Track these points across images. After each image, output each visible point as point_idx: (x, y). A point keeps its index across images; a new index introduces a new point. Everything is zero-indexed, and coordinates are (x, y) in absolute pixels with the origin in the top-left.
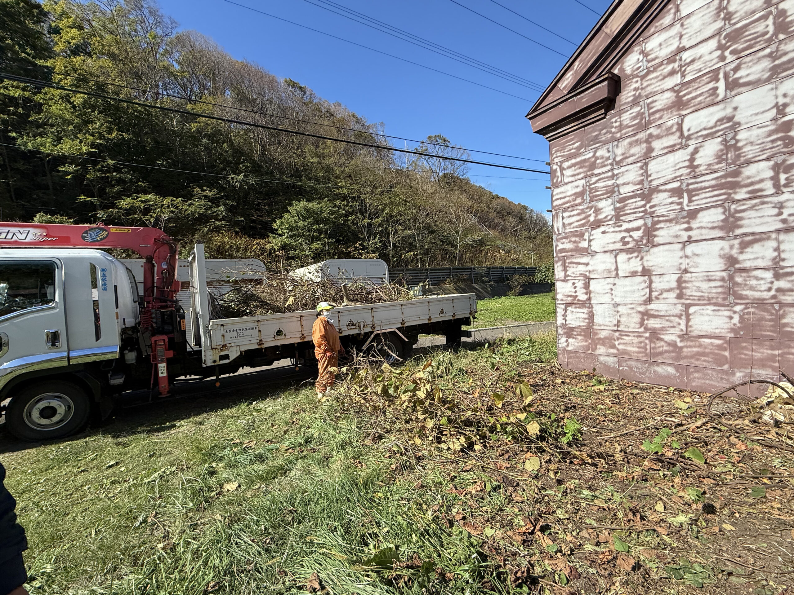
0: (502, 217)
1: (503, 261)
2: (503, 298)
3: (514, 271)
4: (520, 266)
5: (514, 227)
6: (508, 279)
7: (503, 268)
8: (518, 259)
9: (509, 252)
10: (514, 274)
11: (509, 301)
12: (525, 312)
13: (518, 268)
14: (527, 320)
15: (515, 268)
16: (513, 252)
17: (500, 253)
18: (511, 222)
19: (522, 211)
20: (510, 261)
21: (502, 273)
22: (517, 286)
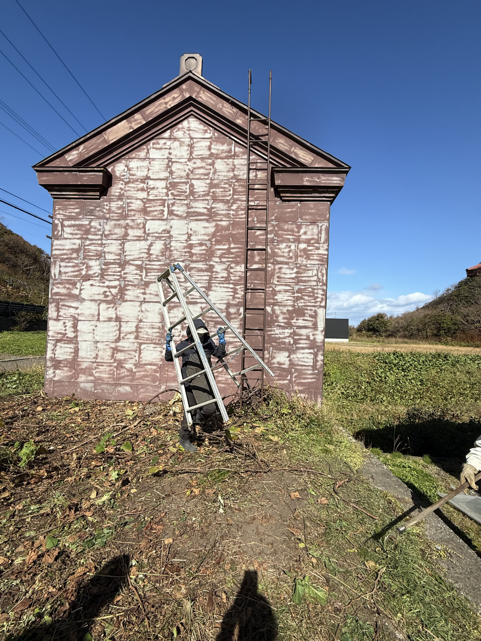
0: (15, 253)
1: (9, 296)
2: (5, 332)
3: (21, 307)
4: (29, 303)
5: (26, 266)
6: (13, 314)
7: (9, 303)
8: (26, 297)
9: (18, 288)
10: (20, 309)
11: (12, 335)
12: (26, 346)
13: (26, 305)
14: (26, 355)
15: (23, 305)
16: (22, 289)
17: (6, 288)
18: (24, 260)
19: (37, 253)
20: (17, 297)
21: (7, 308)
22: (23, 322)
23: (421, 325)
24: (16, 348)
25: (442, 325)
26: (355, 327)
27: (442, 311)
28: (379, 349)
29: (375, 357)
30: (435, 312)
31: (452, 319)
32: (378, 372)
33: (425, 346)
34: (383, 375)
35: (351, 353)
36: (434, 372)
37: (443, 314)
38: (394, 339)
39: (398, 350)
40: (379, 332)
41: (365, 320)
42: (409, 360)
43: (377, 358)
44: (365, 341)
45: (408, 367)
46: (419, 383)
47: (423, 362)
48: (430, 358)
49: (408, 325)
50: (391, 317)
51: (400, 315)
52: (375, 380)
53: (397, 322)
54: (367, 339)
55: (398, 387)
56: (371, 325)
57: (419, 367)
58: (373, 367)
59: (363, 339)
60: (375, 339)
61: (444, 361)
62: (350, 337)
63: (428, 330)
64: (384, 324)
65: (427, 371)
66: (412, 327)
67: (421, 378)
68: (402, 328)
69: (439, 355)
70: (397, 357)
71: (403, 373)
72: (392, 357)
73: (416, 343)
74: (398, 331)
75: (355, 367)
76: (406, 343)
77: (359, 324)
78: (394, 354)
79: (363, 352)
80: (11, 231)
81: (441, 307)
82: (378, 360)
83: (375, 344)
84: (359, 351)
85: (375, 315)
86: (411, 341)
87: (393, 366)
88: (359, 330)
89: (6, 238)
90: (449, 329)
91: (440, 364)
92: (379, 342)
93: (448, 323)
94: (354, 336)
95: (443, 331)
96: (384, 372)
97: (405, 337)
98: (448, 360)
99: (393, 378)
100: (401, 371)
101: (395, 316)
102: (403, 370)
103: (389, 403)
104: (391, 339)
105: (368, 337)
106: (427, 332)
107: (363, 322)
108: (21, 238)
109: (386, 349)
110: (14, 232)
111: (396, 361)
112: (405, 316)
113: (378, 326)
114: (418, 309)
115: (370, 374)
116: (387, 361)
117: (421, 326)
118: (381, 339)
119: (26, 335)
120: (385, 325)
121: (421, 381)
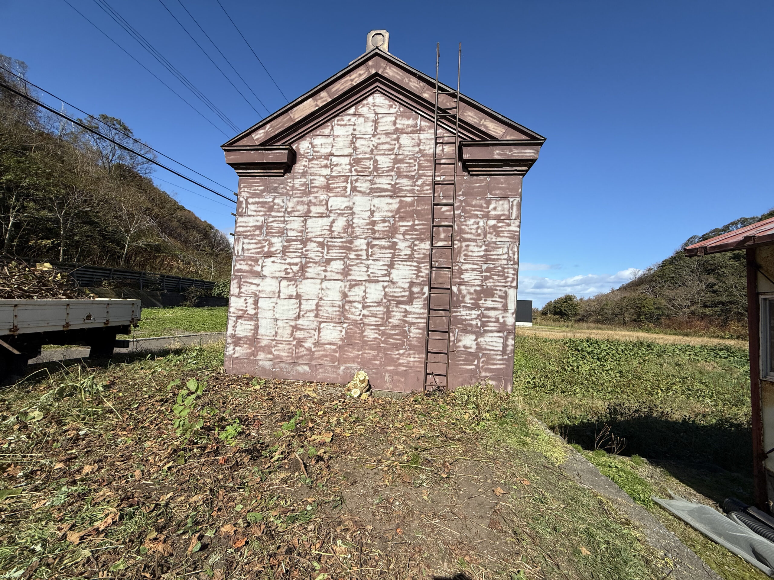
0: (187, 229)
1: (181, 271)
3: (192, 282)
4: (199, 279)
5: (196, 242)
6: (184, 290)
7: (179, 278)
8: (197, 272)
9: (189, 263)
10: (190, 286)
11: (182, 311)
12: (197, 322)
13: (196, 281)
14: (198, 331)
15: (193, 280)
16: (192, 264)
17: (178, 263)
18: (194, 236)
19: (207, 229)
20: (188, 272)
21: (178, 283)
22: (193, 297)
23: (617, 309)
24: (188, 323)
25: (642, 310)
26: (540, 310)
27: (642, 293)
28: (570, 335)
29: (565, 344)
30: (634, 295)
31: (654, 304)
32: (569, 360)
33: (623, 333)
34: (575, 364)
35: (536, 338)
36: (635, 363)
37: (644, 297)
38: (585, 325)
39: (592, 336)
40: (566, 315)
41: (551, 302)
42: (606, 348)
43: (568, 345)
44: (551, 326)
45: (605, 356)
46: (618, 375)
47: (623, 351)
48: (631, 347)
49: (602, 309)
50: (581, 300)
51: (592, 298)
52: (565, 370)
53: (589, 306)
54: (553, 324)
55: (593, 378)
56: (558, 308)
57: (618, 356)
58: (563, 354)
59: (549, 323)
60: (562, 323)
61: (648, 350)
62: (534, 321)
63: (626, 315)
64: (573, 307)
65: (627, 361)
66: (607, 311)
67: (620, 368)
68: (594, 311)
69: (641, 343)
70: (591, 344)
71: (598, 362)
72: (585, 343)
73: (612, 330)
74: (590, 315)
75: (542, 354)
76: (600, 329)
77: (544, 306)
78: (588, 341)
79: (551, 337)
80: (183, 207)
81: (641, 289)
82: (569, 347)
83: (563, 329)
84: (547, 337)
85: (563, 296)
86: (605, 326)
87: (586, 354)
88: (544, 313)
89: (179, 213)
90: (652, 314)
91: (643, 354)
92: (567, 327)
93: (649, 308)
94: (539, 320)
95: (644, 317)
96: (577, 360)
97: (598, 321)
98: (652, 349)
99: (587, 368)
100: (596, 360)
101: (586, 298)
102: (598, 359)
103: (584, 395)
104: (581, 324)
105: (554, 321)
106: (624, 317)
107: (549, 304)
108: (193, 214)
109: (578, 335)
110: (186, 208)
111: (591, 349)
112: (599, 299)
113: (566, 309)
114: (613, 291)
115: (560, 362)
116: (580, 348)
117: (617, 311)
118: (570, 324)
119: (196, 311)
120: (574, 308)
121: (621, 372)
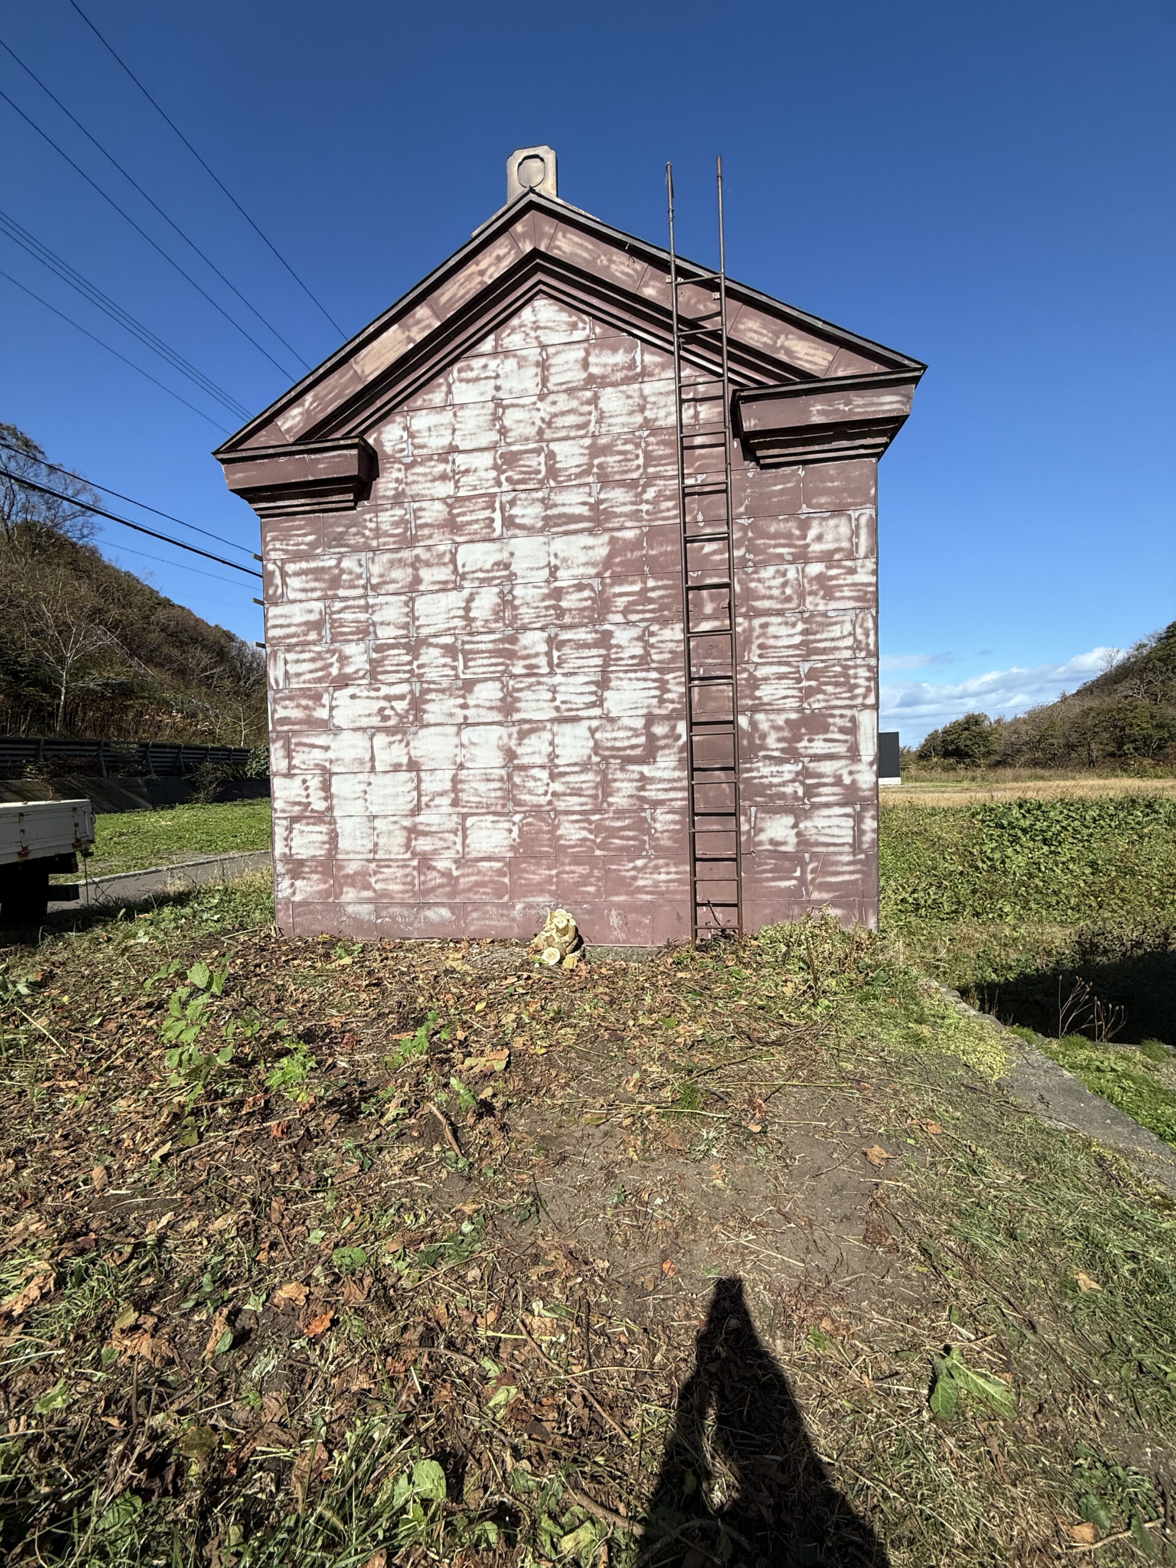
0: (181, 645)
1: (180, 732)
2: (179, 807)
3: (204, 753)
4: (217, 745)
5: (204, 670)
6: (189, 770)
7: (179, 747)
8: (212, 732)
9: (194, 715)
10: (201, 760)
11: (192, 812)
12: (221, 834)
13: (213, 749)
14: (225, 850)
15: (206, 749)
16: (201, 716)
17: (171, 717)
18: (199, 658)
19: (222, 641)
20: (194, 734)
21: (177, 758)
22: (211, 783)
23: (1075, 735)
24: (204, 837)
25: (1127, 731)
26: (913, 749)
27: (1126, 697)
28: (982, 796)
29: (973, 815)
30: (1107, 702)
31: (1152, 717)
32: (985, 848)
33: (1091, 782)
34: (997, 855)
35: (913, 808)
36: (1122, 843)
37: (1130, 704)
38: (1009, 772)
39: (1030, 794)
40: (969, 756)
41: (936, 731)
42: (1060, 818)
43: (980, 817)
44: (941, 780)
45: (1058, 834)
46: (1088, 871)
47: (1095, 821)
48: (1112, 811)
49: (1043, 738)
50: (998, 722)
51: (1021, 715)
52: (977, 868)
53: (1015, 732)
54: (944, 776)
55: (1037, 881)
56: (952, 742)
57: (1086, 831)
58: (971, 837)
59: (934, 775)
60: (962, 773)
61: (1148, 815)
62: (903, 773)
63: (1093, 746)
64: (983, 737)
65: (1105, 841)
66: (1054, 741)
67: (1092, 857)
68: (1027, 743)
69: (1133, 801)
70: (1029, 811)
71: (1046, 848)
72: (1016, 812)
73: (1065, 778)
74: (1019, 751)
75: (927, 839)
76: (1042, 778)
77: (923, 742)
78: (1020, 806)
79: (943, 804)
80: (169, 601)
81: (1124, 688)
82: (983, 821)
83: (965, 784)
84: (934, 804)
85: (961, 717)
86: (1052, 772)
87: (1020, 833)
88: (923, 755)
89: (161, 614)
90: (1146, 739)
91: (1138, 823)
92: (973, 779)
93: (1142, 726)
94: (913, 770)
95: (1131, 746)
96: (999, 847)
97: (1035, 763)
98: (1157, 812)
99: (1021, 860)
100: (1040, 844)
101: (1009, 719)
102: (1045, 841)
103: (1021, 918)
104: (1001, 772)
105: (945, 769)
106: (1090, 750)
107: (933, 736)
108: (190, 613)
109: (998, 795)
110: (176, 601)
111: (1028, 823)
112: (1035, 717)
113: (969, 743)
114: (1064, 699)
115: (966, 854)
116: (1005, 822)
117: (1074, 738)
118: (978, 772)
119: (219, 810)
120: (986, 739)
121: (1093, 864)
